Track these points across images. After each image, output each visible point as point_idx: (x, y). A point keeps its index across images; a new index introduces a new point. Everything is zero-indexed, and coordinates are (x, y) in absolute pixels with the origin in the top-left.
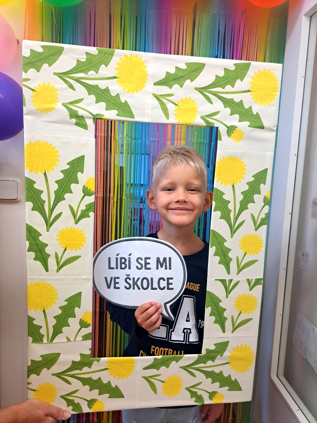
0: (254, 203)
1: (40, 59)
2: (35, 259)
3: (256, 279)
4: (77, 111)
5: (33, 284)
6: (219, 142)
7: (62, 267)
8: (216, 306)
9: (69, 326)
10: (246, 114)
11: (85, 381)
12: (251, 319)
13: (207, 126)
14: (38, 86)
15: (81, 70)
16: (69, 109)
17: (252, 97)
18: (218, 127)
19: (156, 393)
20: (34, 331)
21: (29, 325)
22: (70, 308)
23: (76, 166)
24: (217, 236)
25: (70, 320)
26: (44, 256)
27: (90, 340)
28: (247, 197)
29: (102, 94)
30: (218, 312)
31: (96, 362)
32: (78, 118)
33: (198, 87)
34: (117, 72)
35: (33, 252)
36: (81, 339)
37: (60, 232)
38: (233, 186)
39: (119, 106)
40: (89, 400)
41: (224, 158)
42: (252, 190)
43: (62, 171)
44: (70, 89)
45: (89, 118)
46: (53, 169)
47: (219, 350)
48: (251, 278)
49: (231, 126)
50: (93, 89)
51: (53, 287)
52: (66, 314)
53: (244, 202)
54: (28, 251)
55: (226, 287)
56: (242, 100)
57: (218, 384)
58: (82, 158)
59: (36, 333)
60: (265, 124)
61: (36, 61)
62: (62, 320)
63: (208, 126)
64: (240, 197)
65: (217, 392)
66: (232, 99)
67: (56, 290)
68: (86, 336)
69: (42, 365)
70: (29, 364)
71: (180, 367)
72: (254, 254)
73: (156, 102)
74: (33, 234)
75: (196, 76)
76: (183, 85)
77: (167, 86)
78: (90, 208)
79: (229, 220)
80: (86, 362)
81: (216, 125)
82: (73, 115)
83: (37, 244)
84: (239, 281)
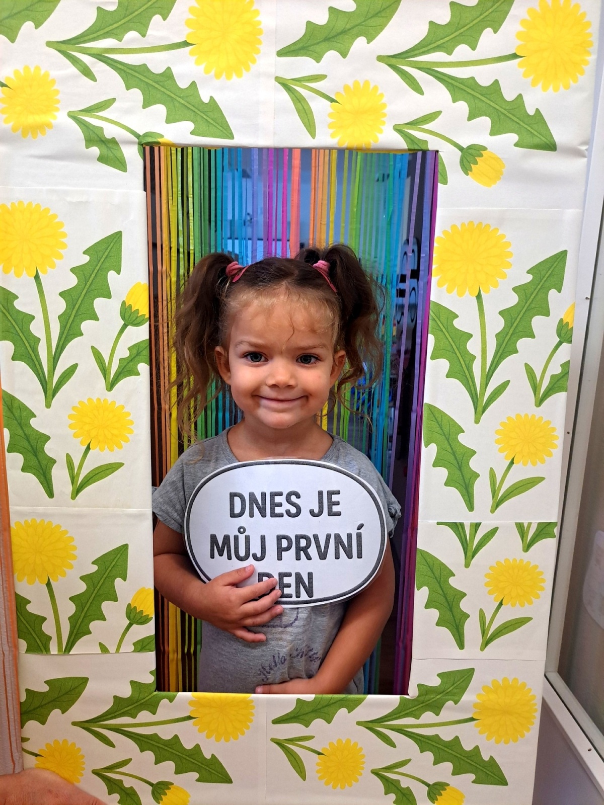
0: (533, 337)
1: (15, 11)
2: (24, 469)
3: (539, 524)
4: (101, 129)
5: (23, 524)
6: (440, 186)
7: (82, 487)
8: (440, 585)
9: (105, 620)
10: (508, 114)
11: (145, 742)
12: (530, 619)
13: (409, 150)
14: (12, 76)
15: (107, 32)
16: (82, 125)
17: (522, 70)
18: (437, 151)
19: (304, 779)
20: (28, 627)
21: (18, 614)
22: (103, 579)
23: (104, 257)
24: (439, 419)
25: (107, 606)
26: (44, 462)
27: (152, 651)
28: (515, 325)
29: (157, 86)
30: (446, 599)
31: (165, 701)
32: (105, 144)
33: (387, 55)
34: (189, 30)
35: (20, 453)
36: (133, 648)
37: (74, 408)
38: (479, 297)
39: (196, 110)
40: (155, 783)
41: (454, 227)
42: (527, 305)
43: (73, 270)
44: (85, 77)
45: (130, 143)
46: (53, 266)
47: (448, 689)
48: (528, 522)
49: (470, 147)
50: (137, 75)
51: (66, 532)
52: (95, 592)
53: (507, 335)
54: (8, 451)
55: (464, 540)
56: (496, 81)
57: (448, 766)
58: (116, 238)
59: (34, 632)
60: (559, 136)
61: (7, 18)
62: (88, 604)
63: (412, 148)
64: (496, 324)
65: (448, 785)
66: (473, 78)
67: (72, 539)
68: (141, 644)
69: (49, 703)
70: (23, 698)
71: (359, 723)
72: (534, 464)
73: (285, 96)
74: (17, 414)
75: (382, 27)
76: (348, 52)
77: (309, 56)
78: (138, 354)
79: (470, 380)
80: (145, 700)
81: (431, 147)
82: (94, 137)
83: (25, 434)
84: (496, 529)
